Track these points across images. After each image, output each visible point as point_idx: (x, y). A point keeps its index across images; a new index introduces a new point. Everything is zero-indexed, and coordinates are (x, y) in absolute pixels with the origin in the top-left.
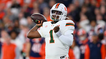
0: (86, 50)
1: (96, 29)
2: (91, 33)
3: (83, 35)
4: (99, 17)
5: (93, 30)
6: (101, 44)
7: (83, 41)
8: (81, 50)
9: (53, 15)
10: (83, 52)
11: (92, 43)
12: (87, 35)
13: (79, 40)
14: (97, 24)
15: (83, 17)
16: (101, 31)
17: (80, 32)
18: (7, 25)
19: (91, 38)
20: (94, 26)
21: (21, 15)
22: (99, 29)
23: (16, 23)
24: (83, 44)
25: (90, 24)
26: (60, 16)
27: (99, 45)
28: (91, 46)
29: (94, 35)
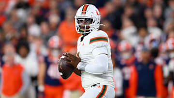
0: (131, 74)
1: (147, 40)
2: (139, 48)
3: (127, 50)
4: (151, 22)
5: (142, 43)
6: (155, 65)
7: (127, 60)
8: (123, 75)
9: (80, 26)
10: (127, 77)
11: (141, 64)
12: (134, 50)
13: (121, 59)
14: (147, 33)
15: (127, 22)
16: (154, 45)
17: (123, 46)
18: (9, 35)
19: (140, 55)
20: (144, 37)
21: (30, 19)
22: (152, 41)
23: (24, 32)
24: (127, 65)
25: (137, 33)
26: (90, 25)
27: (151, 67)
28: (140, 67)
29: (145, 50)
